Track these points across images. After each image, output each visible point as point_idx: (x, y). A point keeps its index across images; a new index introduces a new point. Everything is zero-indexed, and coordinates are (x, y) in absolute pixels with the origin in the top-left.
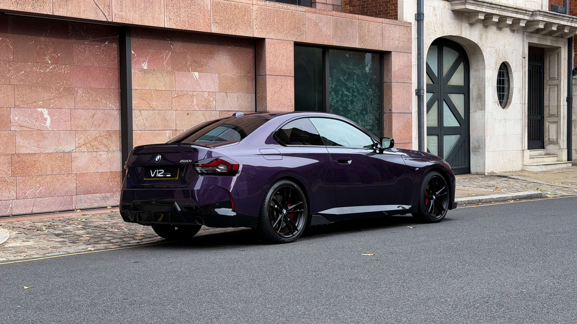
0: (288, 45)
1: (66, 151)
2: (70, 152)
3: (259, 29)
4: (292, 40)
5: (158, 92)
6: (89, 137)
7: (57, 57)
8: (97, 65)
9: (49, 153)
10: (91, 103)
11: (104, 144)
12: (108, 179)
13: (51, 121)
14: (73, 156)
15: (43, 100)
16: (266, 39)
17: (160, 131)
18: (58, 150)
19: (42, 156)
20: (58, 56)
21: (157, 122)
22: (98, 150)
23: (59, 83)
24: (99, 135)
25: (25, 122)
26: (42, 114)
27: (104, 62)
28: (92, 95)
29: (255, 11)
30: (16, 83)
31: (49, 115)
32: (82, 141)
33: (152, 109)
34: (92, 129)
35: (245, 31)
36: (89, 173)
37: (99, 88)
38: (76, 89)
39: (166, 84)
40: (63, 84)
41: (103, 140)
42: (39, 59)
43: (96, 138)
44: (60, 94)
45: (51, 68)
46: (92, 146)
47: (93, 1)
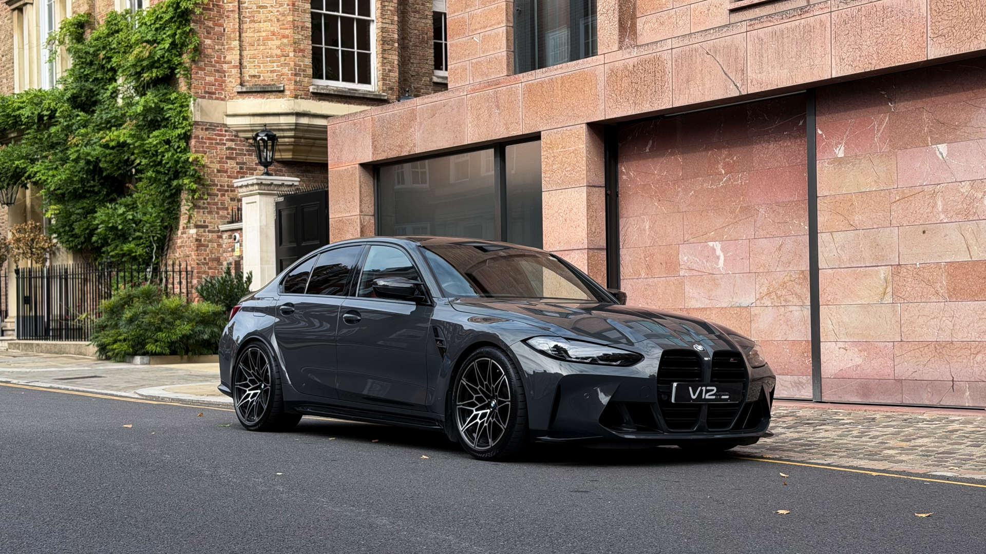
1: (744, 304)
2: (748, 306)
5: (864, 196)
6: (774, 282)
7: (731, 161)
8: (786, 163)
9: (722, 308)
10: (777, 226)
11: (796, 294)
12: (803, 353)
13: (725, 260)
14: (752, 313)
15: (716, 230)
17: (867, 268)
18: (733, 303)
19: (714, 312)
20: (734, 161)
21: (862, 251)
22: (788, 304)
23: (735, 201)
24: (788, 278)
25: (695, 263)
26: (714, 250)
27: (796, 156)
28: (779, 213)
30: (686, 209)
31: (723, 252)
32: (764, 290)
33: (853, 228)
34: (778, 270)
36: (774, 341)
37: (789, 202)
38: (756, 207)
39: (879, 178)
40: (740, 201)
41: (794, 286)
42: (711, 170)
43: (785, 283)
44: (735, 217)
45: (725, 181)
46: (779, 297)
47: (721, 69)
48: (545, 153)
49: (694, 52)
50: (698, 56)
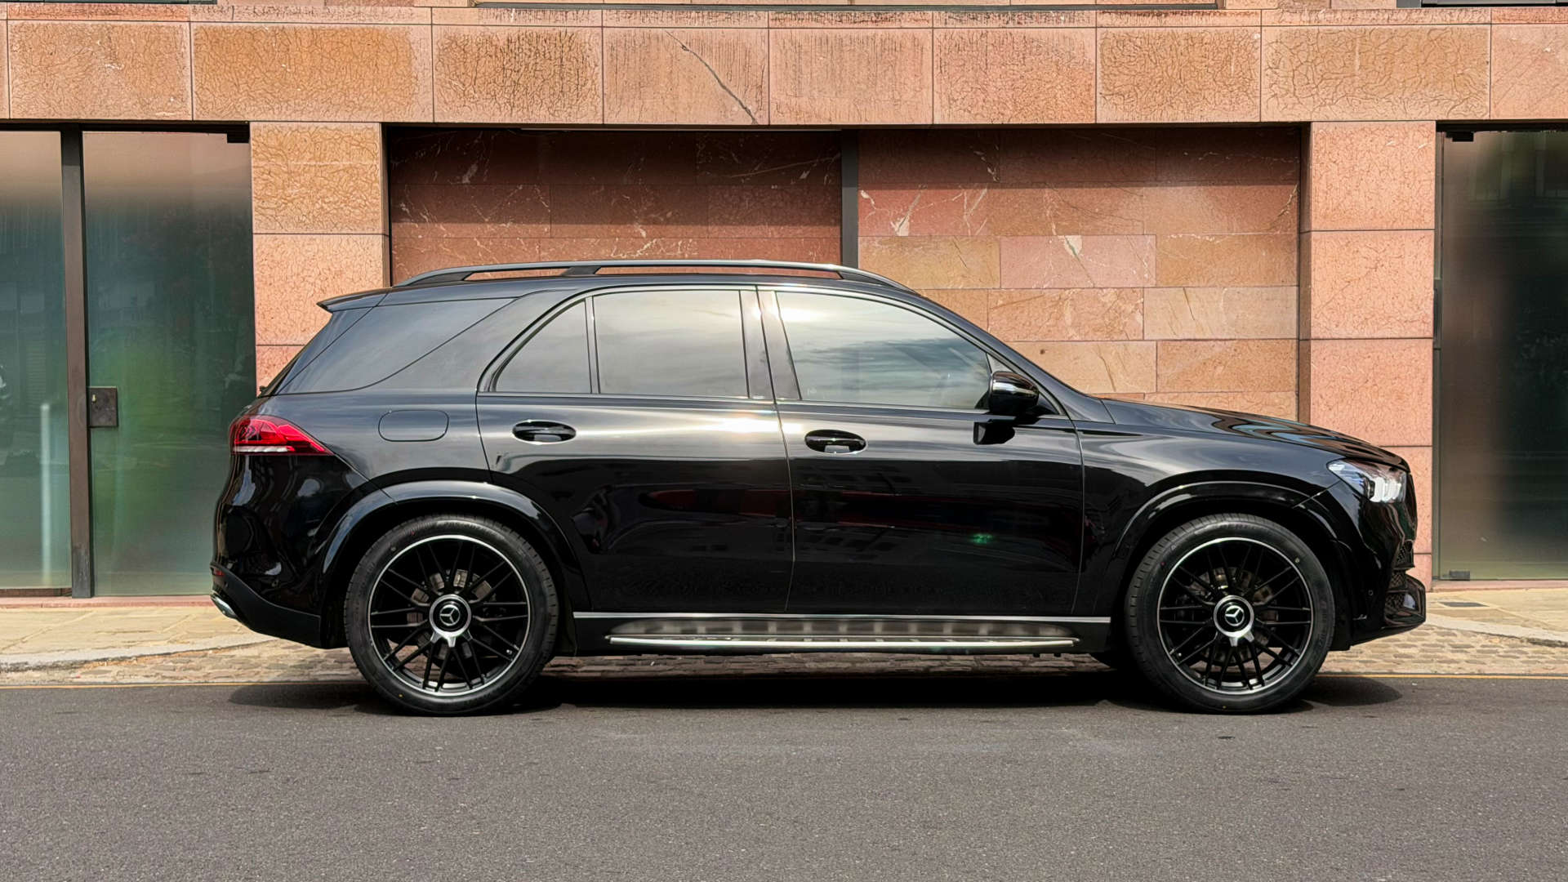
0: (1411, 134)
3: (1282, 96)
4: (1427, 117)
7: (661, 218)
8: (775, 233)
16: (1313, 124)
20: (665, 217)
27: (794, 223)
29: (1269, 44)
35: (1227, 107)
39: (969, 272)
42: (617, 229)
45: (646, 248)
47: (713, 77)
48: (262, 164)
49: (654, 42)
50: (662, 48)
